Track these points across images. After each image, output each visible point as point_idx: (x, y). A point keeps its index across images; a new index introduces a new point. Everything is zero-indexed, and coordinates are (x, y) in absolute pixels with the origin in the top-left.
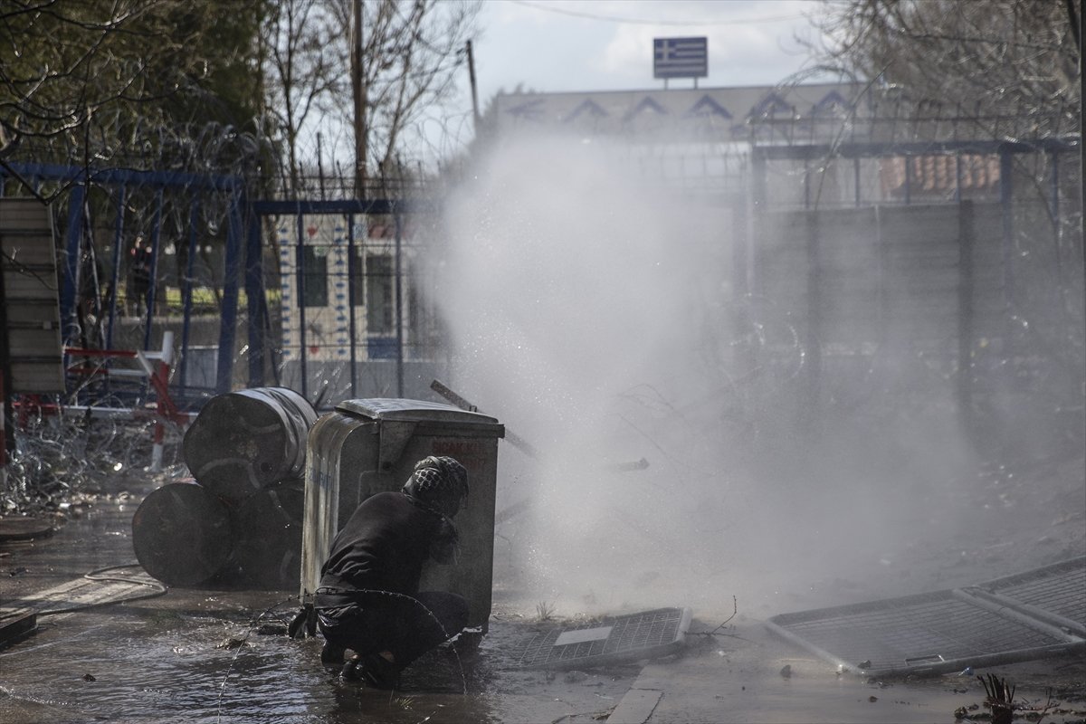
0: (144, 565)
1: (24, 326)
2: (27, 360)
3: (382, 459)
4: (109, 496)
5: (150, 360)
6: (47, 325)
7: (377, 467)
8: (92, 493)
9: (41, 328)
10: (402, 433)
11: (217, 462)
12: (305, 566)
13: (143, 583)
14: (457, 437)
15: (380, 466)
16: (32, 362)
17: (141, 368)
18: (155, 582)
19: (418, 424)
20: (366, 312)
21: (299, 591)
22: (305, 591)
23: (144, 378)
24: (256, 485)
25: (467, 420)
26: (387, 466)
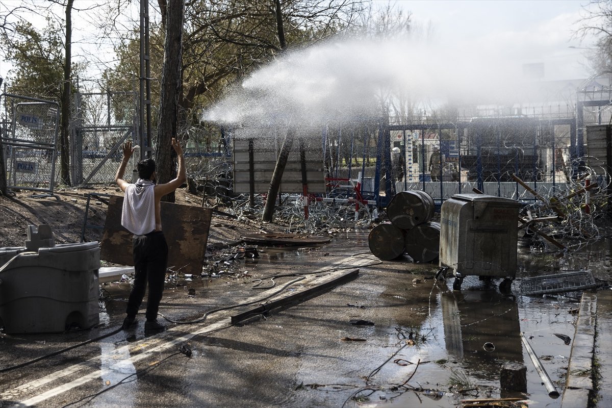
0: (373, 252)
1: (312, 170)
2: (312, 182)
3: (475, 215)
4: (344, 229)
5: (354, 182)
6: (320, 170)
7: (473, 218)
8: (338, 228)
9: (318, 171)
10: (483, 206)
11: (398, 217)
12: (442, 254)
13: (372, 259)
14: (503, 207)
15: (475, 217)
16: (315, 183)
17: (352, 185)
18: (377, 258)
19: (488, 203)
20: (418, 165)
21: (438, 264)
22: (442, 263)
23: (352, 188)
24: (413, 224)
25: (507, 201)
26: (477, 218)
